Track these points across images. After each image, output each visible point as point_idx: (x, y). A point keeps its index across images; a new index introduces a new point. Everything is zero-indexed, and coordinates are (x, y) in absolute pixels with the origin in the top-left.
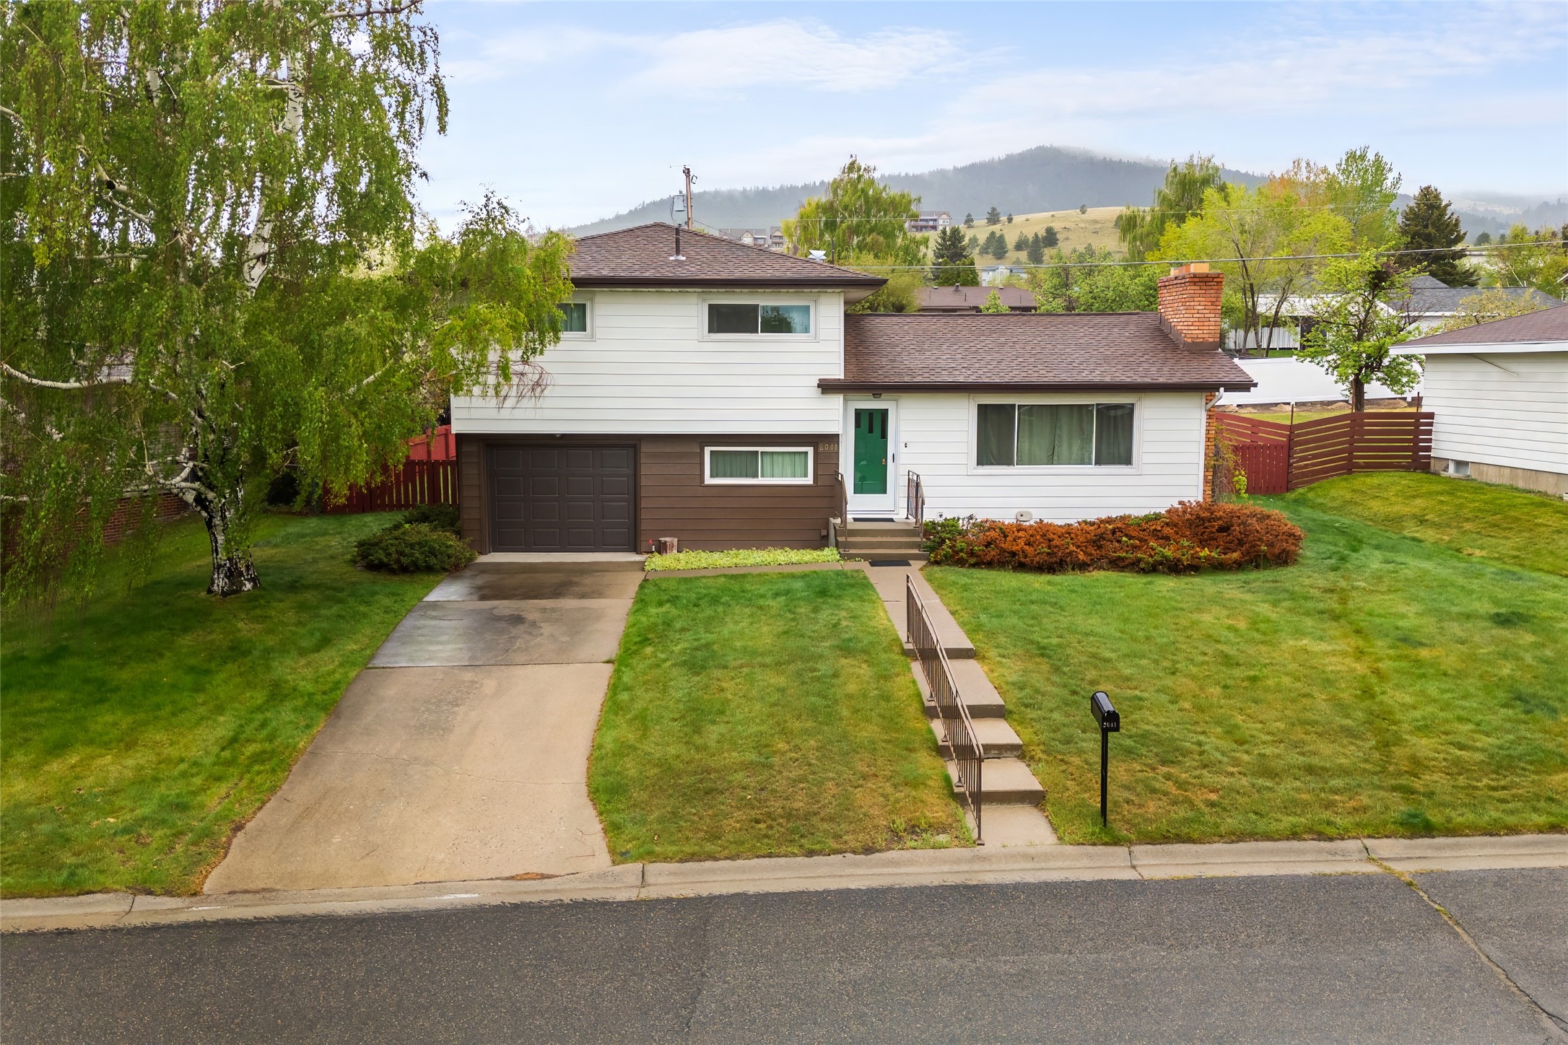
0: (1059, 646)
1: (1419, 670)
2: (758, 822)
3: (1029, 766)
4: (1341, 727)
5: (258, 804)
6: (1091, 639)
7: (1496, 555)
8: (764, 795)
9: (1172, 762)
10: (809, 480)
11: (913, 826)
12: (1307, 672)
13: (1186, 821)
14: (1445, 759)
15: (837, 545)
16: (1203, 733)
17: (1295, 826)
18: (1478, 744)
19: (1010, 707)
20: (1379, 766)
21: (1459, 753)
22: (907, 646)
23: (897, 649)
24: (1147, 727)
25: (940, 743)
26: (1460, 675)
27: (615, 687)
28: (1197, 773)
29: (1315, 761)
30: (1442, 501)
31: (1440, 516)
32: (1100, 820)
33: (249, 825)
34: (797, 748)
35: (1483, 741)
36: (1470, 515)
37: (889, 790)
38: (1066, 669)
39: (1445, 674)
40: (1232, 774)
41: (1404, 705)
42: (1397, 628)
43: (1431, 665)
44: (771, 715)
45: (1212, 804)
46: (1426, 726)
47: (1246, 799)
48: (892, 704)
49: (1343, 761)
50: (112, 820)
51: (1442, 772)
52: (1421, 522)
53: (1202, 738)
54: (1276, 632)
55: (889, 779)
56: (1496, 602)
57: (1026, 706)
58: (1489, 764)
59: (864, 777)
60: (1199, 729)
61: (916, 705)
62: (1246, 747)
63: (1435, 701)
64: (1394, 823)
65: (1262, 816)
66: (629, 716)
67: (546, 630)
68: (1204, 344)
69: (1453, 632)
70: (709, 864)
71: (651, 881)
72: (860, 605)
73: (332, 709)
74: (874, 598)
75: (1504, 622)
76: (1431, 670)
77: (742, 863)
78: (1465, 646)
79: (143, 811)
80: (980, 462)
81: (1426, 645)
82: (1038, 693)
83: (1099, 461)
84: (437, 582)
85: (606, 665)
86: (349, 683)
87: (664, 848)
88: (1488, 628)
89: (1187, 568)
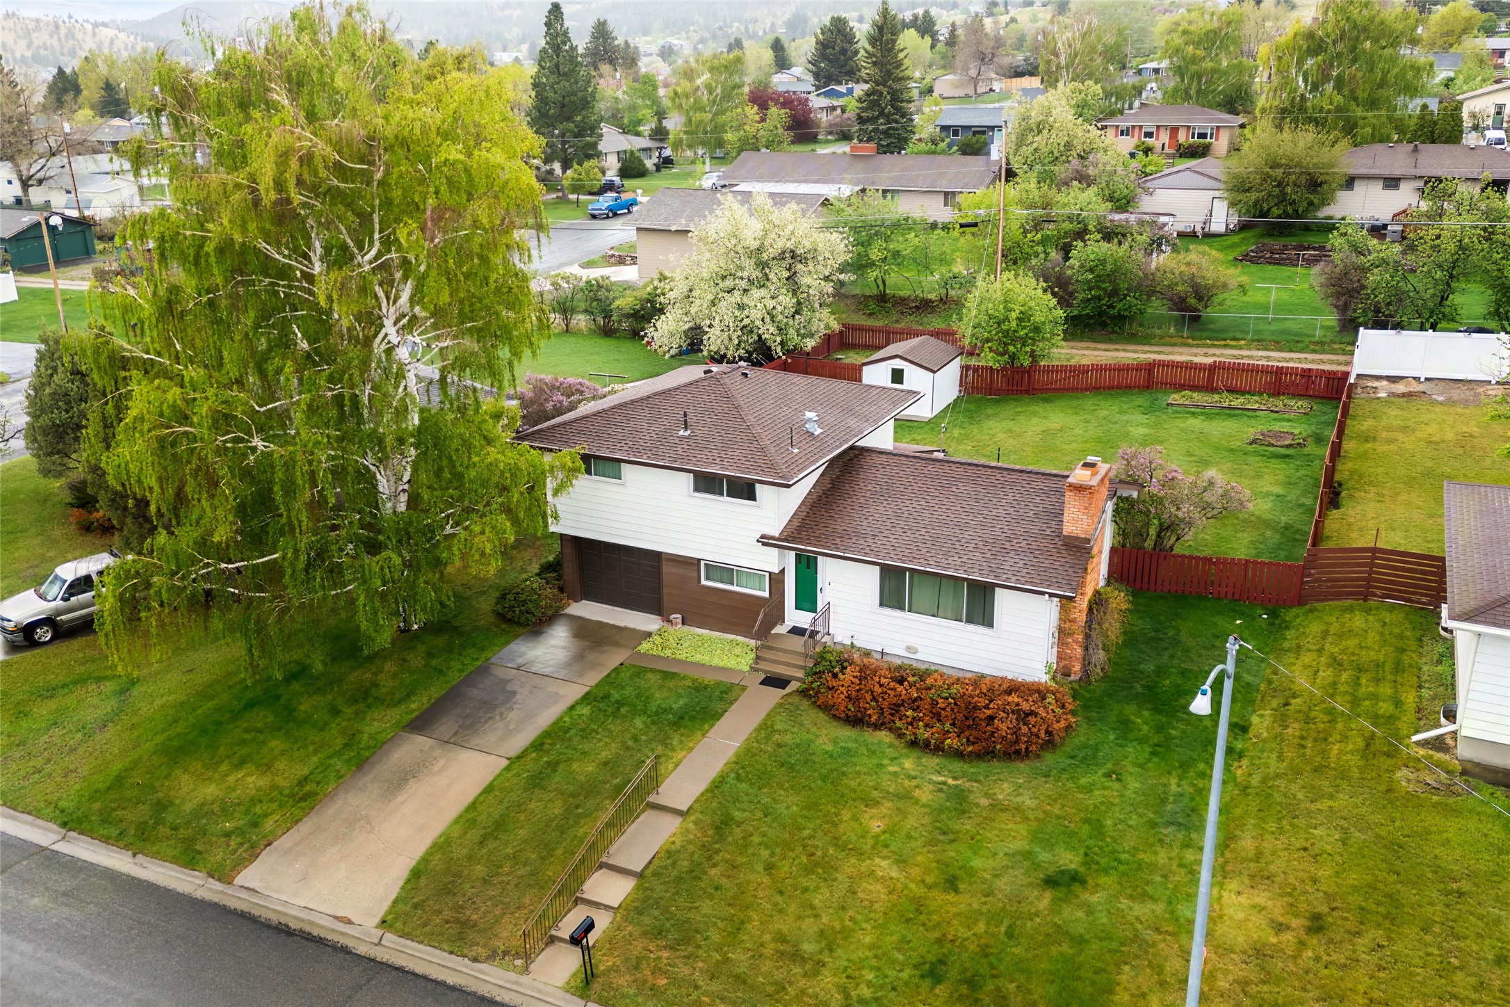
5: (285, 830)
9: (673, 948)
10: (766, 594)
15: (757, 655)
16: (720, 929)
19: (647, 873)
22: (651, 798)
25: (579, 894)
27: (487, 787)
28: (676, 961)
40: (694, 968)
47: (675, 990)
62: (728, 949)
67: (512, 715)
68: (1077, 538)
69: (998, 882)
70: (409, 942)
71: (383, 942)
72: (681, 742)
73: (361, 764)
74: (699, 733)
75: (1051, 882)
76: (922, 918)
77: (421, 946)
78: (983, 899)
79: (241, 822)
80: (881, 604)
81: (956, 891)
82: (674, 865)
83: (970, 621)
84: (517, 637)
85: (505, 763)
86: (384, 743)
87: (399, 925)
88: (1030, 884)
89: (936, 749)
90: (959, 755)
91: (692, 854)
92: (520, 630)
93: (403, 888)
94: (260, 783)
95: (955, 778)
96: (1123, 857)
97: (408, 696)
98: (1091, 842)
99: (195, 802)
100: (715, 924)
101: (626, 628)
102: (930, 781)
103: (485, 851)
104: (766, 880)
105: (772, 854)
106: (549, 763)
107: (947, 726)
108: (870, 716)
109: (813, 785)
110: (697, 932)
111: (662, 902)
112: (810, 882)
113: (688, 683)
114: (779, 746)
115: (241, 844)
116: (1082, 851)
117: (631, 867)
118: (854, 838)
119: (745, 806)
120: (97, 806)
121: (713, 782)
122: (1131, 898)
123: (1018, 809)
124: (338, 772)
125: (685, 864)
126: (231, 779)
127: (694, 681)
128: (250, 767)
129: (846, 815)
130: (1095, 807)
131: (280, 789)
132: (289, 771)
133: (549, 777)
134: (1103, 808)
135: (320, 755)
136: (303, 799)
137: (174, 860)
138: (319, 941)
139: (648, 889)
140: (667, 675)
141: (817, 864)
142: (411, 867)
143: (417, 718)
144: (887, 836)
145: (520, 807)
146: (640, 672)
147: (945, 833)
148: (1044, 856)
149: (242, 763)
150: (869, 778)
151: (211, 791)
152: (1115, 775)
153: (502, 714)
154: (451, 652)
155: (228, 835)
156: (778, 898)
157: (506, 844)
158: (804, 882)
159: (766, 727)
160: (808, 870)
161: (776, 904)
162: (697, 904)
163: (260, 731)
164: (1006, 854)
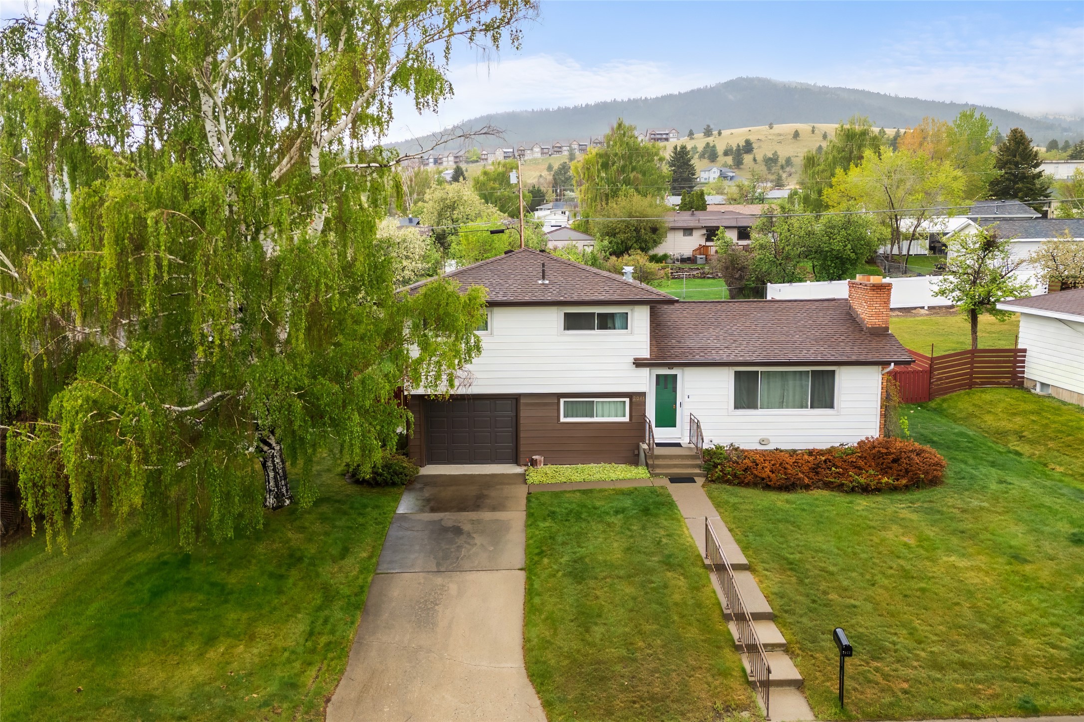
0: (800, 561)
1: (1028, 584)
2: (634, 702)
3: (791, 658)
4: (980, 629)
5: (336, 683)
6: (820, 555)
7: (1070, 472)
8: (635, 681)
9: (879, 658)
10: (626, 419)
11: (727, 706)
12: (956, 584)
13: (891, 704)
14: (1044, 656)
15: (647, 465)
16: (896, 634)
17: (956, 709)
18: (1063, 645)
19: (776, 613)
20: (1005, 662)
21: (1052, 651)
22: (707, 562)
23: (700, 563)
24: (861, 630)
25: (737, 643)
26: (1052, 587)
27: (530, 592)
28: (894, 666)
29: (966, 658)
30: (1034, 421)
31: (1032, 433)
32: (839, 704)
33: (334, 698)
34: (649, 646)
35: (1068, 642)
36: (1052, 435)
37: (710, 679)
38: (807, 581)
39: (1042, 587)
40: (916, 668)
41: (1017, 612)
42: (1011, 547)
43: (1033, 579)
44: (631, 620)
45: (905, 692)
46: (1032, 630)
47: (925, 687)
48: (704, 610)
49: (983, 658)
50: (255, 695)
51: (1043, 666)
52: (1021, 437)
53: (895, 638)
54: (934, 549)
55: (709, 670)
56: (1072, 523)
57: (786, 612)
58: (1071, 660)
59: (694, 669)
60: (893, 631)
61: (718, 612)
62: (922, 645)
63: (1037, 609)
64: (1015, 707)
65: (937, 701)
66: (543, 617)
67: (477, 541)
68: (879, 328)
73: (363, 608)
74: (679, 517)
79: (271, 688)
80: (737, 407)
82: (792, 601)
83: (813, 406)
84: (399, 494)
85: (520, 572)
86: (369, 587)
92: (396, 490)
93: (539, 691)
94: (256, 650)
101: (494, 474)
110: (882, 641)
136: (329, 650)
139: (795, 623)
140: (583, 492)
142: (524, 674)
143: (380, 562)
153: (467, 542)
155: (267, 705)
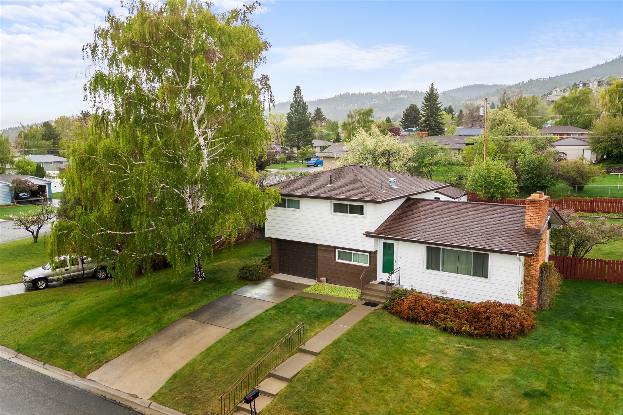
2: (185, 398)
3: (271, 402)
8: (197, 390)
10: (368, 265)
19: (293, 380)
22: (301, 347)
23: (297, 347)
25: (255, 388)
27: (219, 340)
50: (91, 352)
57: (298, 381)
67: (237, 313)
68: (533, 230)
69: (495, 393)
70: (163, 407)
71: (150, 407)
72: (319, 325)
73: (161, 330)
74: (329, 322)
75: (528, 395)
76: (450, 409)
77: (169, 409)
78: (487, 401)
79: (97, 351)
80: (428, 268)
81: (470, 396)
82: (309, 377)
83: (475, 275)
84: (246, 285)
85: (230, 331)
86: (174, 322)
87: (160, 398)
88: (514, 396)
89: (458, 332)
90: (470, 335)
91: (320, 372)
92: (249, 282)
93: (167, 382)
94: (111, 336)
95: (468, 346)
96: (572, 385)
97: (190, 305)
98: (551, 378)
99: (79, 342)
100: (328, 405)
101: (299, 284)
102: (454, 347)
103: (211, 367)
104: (359, 386)
105: (363, 374)
106: (251, 331)
107: (464, 321)
108: (420, 316)
109: (388, 345)
110: (319, 409)
111: (300, 393)
112: (385, 388)
113: (326, 303)
114: (371, 328)
115: (94, 360)
116: (546, 381)
117: (286, 376)
118: (410, 369)
119: (350, 352)
120: (35, 343)
121: (334, 341)
122: (579, 406)
123: (505, 360)
124: (149, 332)
125: (315, 377)
126: (99, 334)
127: (329, 302)
128: (109, 330)
129: (406, 359)
130: (552, 362)
131: (119, 338)
132: (125, 332)
133: (250, 336)
134: (557, 362)
135: (142, 326)
136: (130, 343)
137: (61, 367)
138: (120, 404)
139: (293, 387)
140: (315, 300)
141: (388, 380)
142: (174, 373)
143: (192, 313)
144: (429, 369)
145: (233, 349)
146: (303, 299)
147: (462, 369)
148: (523, 382)
149: (106, 328)
150: (419, 344)
151: (88, 338)
152: (562, 348)
153: (233, 312)
154: (215, 289)
155: (89, 357)
156: (365, 395)
157: (223, 364)
158: (380, 388)
159: (365, 321)
160: (383, 383)
161: (364, 398)
162: (319, 395)
163: (118, 316)
164: (499, 380)
